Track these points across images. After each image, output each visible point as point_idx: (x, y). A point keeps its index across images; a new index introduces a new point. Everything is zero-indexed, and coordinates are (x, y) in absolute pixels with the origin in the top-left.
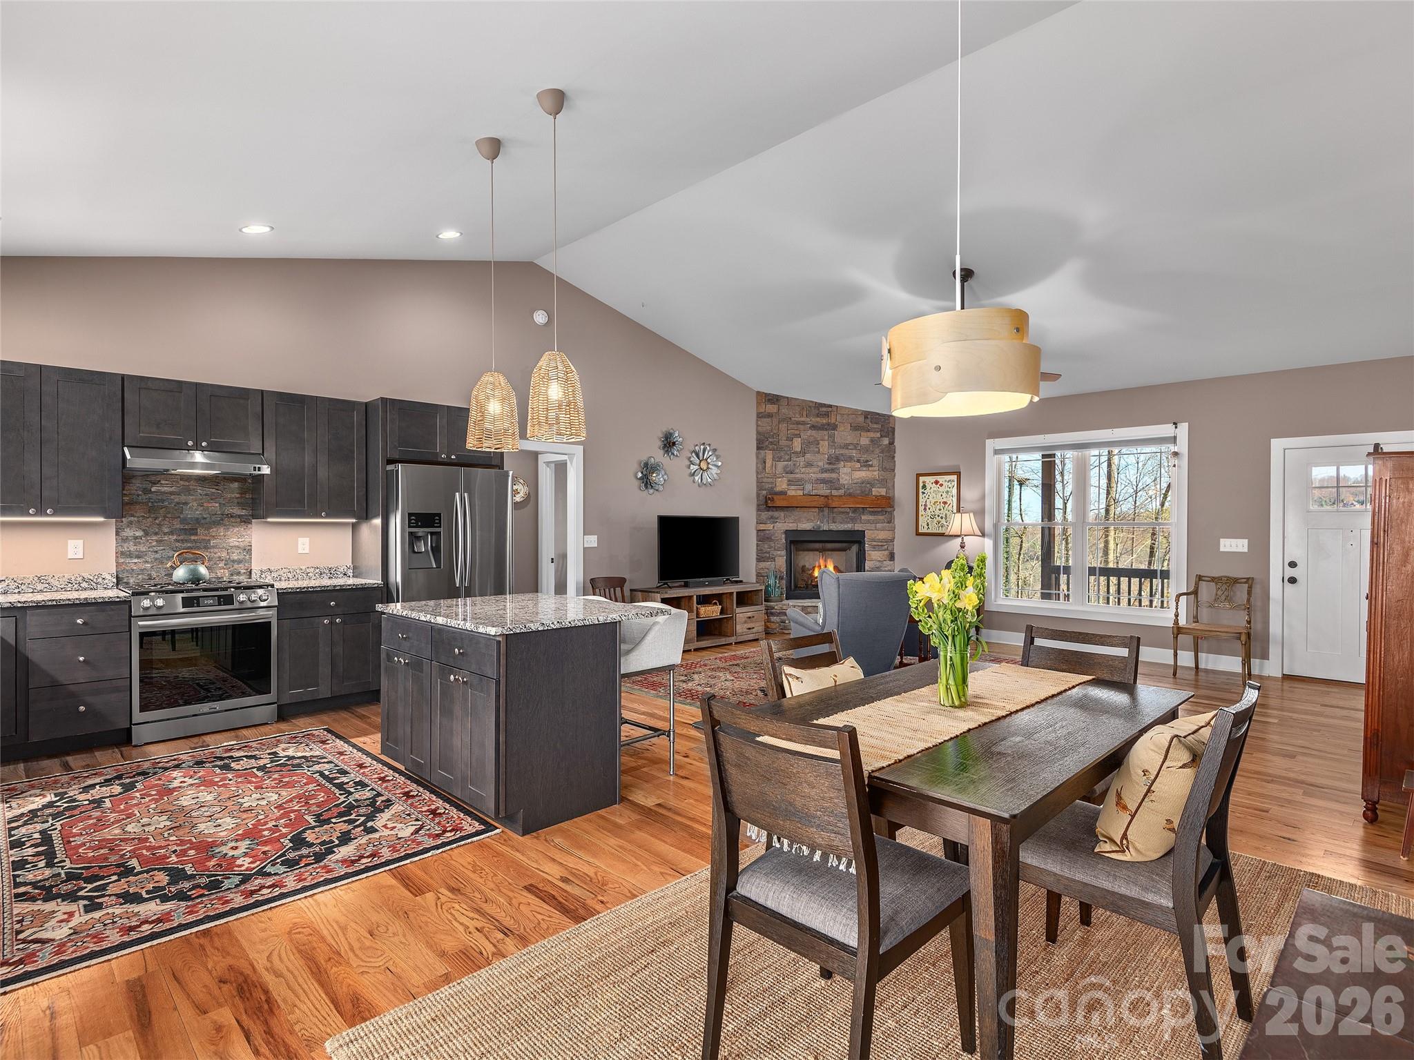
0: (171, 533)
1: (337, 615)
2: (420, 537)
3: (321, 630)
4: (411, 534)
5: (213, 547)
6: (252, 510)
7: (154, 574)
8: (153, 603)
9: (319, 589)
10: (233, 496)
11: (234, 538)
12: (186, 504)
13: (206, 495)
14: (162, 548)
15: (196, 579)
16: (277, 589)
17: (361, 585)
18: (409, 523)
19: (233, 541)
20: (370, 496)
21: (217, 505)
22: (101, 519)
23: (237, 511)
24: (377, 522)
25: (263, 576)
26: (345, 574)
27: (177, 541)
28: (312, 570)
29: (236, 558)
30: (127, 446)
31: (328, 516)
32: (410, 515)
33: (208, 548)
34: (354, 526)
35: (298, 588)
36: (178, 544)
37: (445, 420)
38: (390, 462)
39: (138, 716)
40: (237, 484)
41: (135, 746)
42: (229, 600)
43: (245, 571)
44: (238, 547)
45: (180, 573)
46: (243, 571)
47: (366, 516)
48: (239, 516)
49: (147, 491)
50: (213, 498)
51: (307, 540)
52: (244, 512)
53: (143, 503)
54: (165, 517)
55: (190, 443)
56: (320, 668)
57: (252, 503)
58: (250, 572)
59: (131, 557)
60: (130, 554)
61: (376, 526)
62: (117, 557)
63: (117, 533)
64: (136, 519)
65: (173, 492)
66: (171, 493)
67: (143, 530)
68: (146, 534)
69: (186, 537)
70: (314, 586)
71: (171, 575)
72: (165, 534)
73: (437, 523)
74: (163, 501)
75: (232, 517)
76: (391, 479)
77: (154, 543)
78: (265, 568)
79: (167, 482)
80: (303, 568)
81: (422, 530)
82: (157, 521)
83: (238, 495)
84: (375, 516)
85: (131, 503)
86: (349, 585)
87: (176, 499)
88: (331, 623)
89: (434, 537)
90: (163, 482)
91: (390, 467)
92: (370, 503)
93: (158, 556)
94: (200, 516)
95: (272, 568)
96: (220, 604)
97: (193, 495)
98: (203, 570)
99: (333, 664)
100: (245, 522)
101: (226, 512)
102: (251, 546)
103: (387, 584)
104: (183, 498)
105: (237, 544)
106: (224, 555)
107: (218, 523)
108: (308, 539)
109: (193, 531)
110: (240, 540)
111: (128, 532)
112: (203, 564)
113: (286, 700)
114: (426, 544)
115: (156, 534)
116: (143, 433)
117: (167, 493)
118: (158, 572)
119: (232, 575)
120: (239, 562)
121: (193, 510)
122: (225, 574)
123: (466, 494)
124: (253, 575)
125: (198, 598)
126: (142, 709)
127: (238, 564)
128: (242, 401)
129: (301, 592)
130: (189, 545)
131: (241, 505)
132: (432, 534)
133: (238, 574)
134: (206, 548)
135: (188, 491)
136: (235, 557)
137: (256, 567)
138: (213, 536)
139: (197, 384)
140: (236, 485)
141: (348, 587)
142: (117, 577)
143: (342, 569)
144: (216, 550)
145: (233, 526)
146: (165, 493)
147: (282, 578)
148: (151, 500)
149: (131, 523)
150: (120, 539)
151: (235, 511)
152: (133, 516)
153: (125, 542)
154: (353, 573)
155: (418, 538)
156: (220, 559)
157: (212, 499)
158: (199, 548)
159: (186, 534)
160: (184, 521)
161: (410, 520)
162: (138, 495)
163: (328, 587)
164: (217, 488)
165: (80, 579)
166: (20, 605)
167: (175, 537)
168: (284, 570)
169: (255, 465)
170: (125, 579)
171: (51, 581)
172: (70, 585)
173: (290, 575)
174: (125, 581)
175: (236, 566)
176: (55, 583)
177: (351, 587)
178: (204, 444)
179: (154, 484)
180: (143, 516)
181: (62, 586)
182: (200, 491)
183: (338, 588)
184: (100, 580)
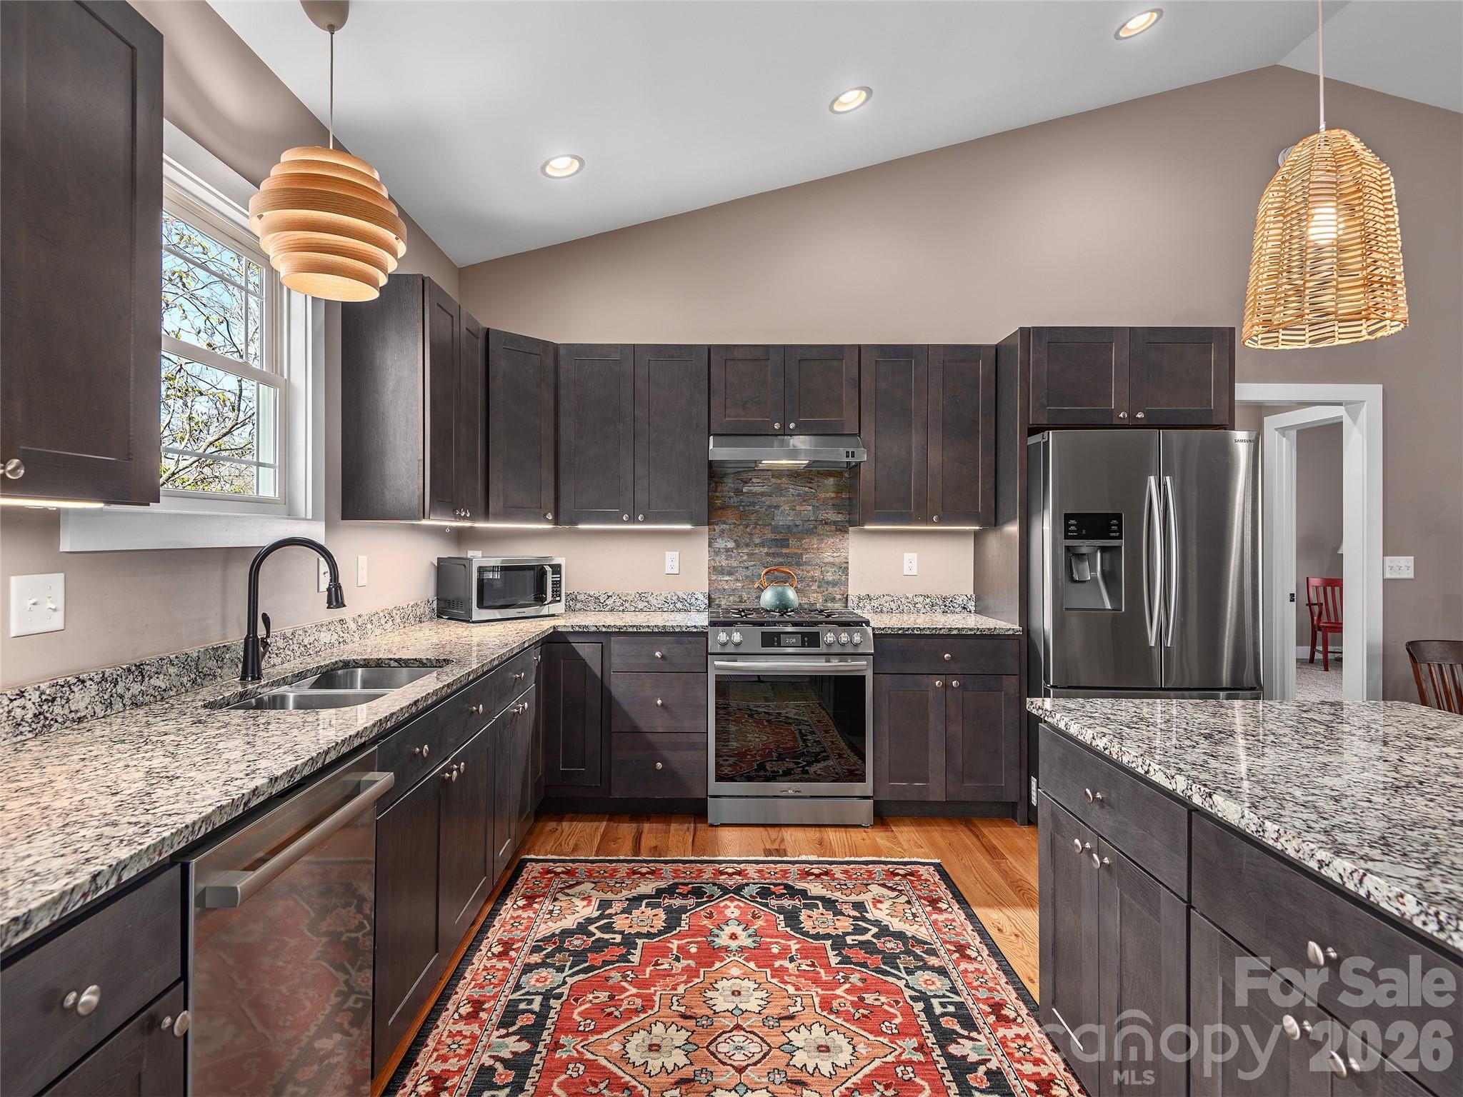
0: (762, 545)
1: (954, 675)
2: (1084, 554)
3: (931, 695)
4: (1068, 548)
5: (806, 564)
6: (850, 514)
7: (745, 596)
8: (730, 637)
9: (928, 632)
10: (828, 495)
11: (827, 551)
12: (777, 507)
13: (799, 495)
14: (753, 563)
15: (783, 607)
16: (873, 629)
17: (989, 629)
18: (1066, 530)
19: (828, 556)
20: (1002, 488)
21: (810, 508)
22: (688, 527)
23: (832, 516)
24: (1013, 529)
25: (861, 605)
26: (964, 608)
27: (768, 554)
28: (921, 599)
29: (830, 579)
30: (714, 435)
31: (940, 522)
32: (1068, 517)
33: (801, 565)
34: (977, 535)
35: (900, 629)
36: (769, 559)
37: (1126, 353)
38: (1033, 431)
39: (714, 787)
40: (832, 479)
41: (712, 826)
42: (812, 640)
43: (840, 597)
44: (833, 564)
45: (768, 597)
46: (838, 597)
47: (993, 520)
48: (835, 523)
49: (738, 492)
50: (805, 499)
51: (914, 556)
52: (840, 518)
53: (734, 507)
54: (756, 524)
55: (777, 426)
56: (930, 754)
57: (849, 505)
58: (847, 598)
59: (723, 574)
60: (723, 569)
61: (1010, 536)
62: (710, 573)
63: (710, 546)
64: (728, 527)
65: (763, 492)
66: (763, 494)
67: (735, 541)
68: (738, 546)
69: (778, 550)
70: (922, 627)
71: (759, 597)
72: (756, 545)
73: (1115, 532)
74: (754, 504)
75: (826, 523)
76: (1033, 460)
77: (745, 557)
78: (863, 594)
79: (758, 480)
80: (910, 596)
81: (1088, 542)
82: (748, 530)
83: (833, 495)
84: (1009, 520)
85: (723, 508)
86: (971, 630)
87: (767, 501)
88: (946, 686)
89: (1107, 555)
90: (754, 480)
91: (1032, 440)
92: (1001, 499)
93: (749, 573)
94: (791, 523)
95: (872, 595)
96: (803, 646)
97: (784, 496)
98: (791, 594)
99: (948, 750)
100: (840, 530)
101: (820, 517)
102: (847, 562)
103: (1028, 631)
104: (775, 500)
105: (831, 560)
106: (817, 574)
107: (811, 532)
108: (916, 554)
109: (784, 543)
110: (835, 555)
111: (721, 543)
112: (792, 585)
113: (884, 796)
114: (1093, 568)
115: (747, 545)
116: (729, 417)
117: (758, 494)
118: (748, 593)
119: (826, 601)
120: (835, 584)
121: (784, 517)
122: (817, 600)
123: (1168, 478)
124: (850, 604)
125: (778, 634)
126: (719, 778)
127: (833, 587)
128: (835, 363)
129: (903, 635)
130: (780, 560)
131: (837, 508)
132: (1103, 549)
133: (833, 600)
134: (798, 564)
135: (779, 490)
136: (829, 577)
137: (853, 591)
138: (806, 550)
139: (784, 346)
140: (831, 481)
141: (969, 633)
142: (710, 598)
143: (961, 599)
144: (809, 568)
145: (827, 535)
146: (755, 494)
147: (885, 609)
148: (743, 504)
149: (723, 531)
150: (715, 552)
151: (829, 516)
152: (725, 523)
153: (717, 556)
154: (976, 606)
155: (1080, 557)
156: (813, 580)
157: (804, 501)
158: (789, 564)
159: (777, 547)
160: (775, 529)
161: (1067, 526)
162: (730, 498)
163: (940, 629)
164: (810, 485)
165: (675, 598)
166: (604, 630)
167: (766, 550)
168: (886, 597)
169: (848, 450)
170: (717, 600)
171: (650, 598)
172: (666, 605)
173: (894, 606)
174: (717, 603)
175: (830, 590)
176: (654, 602)
177: (973, 633)
178: (792, 426)
179: (746, 483)
180: (735, 524)
181: (660, 606)
182: (791, 490)
183: (955, 632)
184: (693, 600)
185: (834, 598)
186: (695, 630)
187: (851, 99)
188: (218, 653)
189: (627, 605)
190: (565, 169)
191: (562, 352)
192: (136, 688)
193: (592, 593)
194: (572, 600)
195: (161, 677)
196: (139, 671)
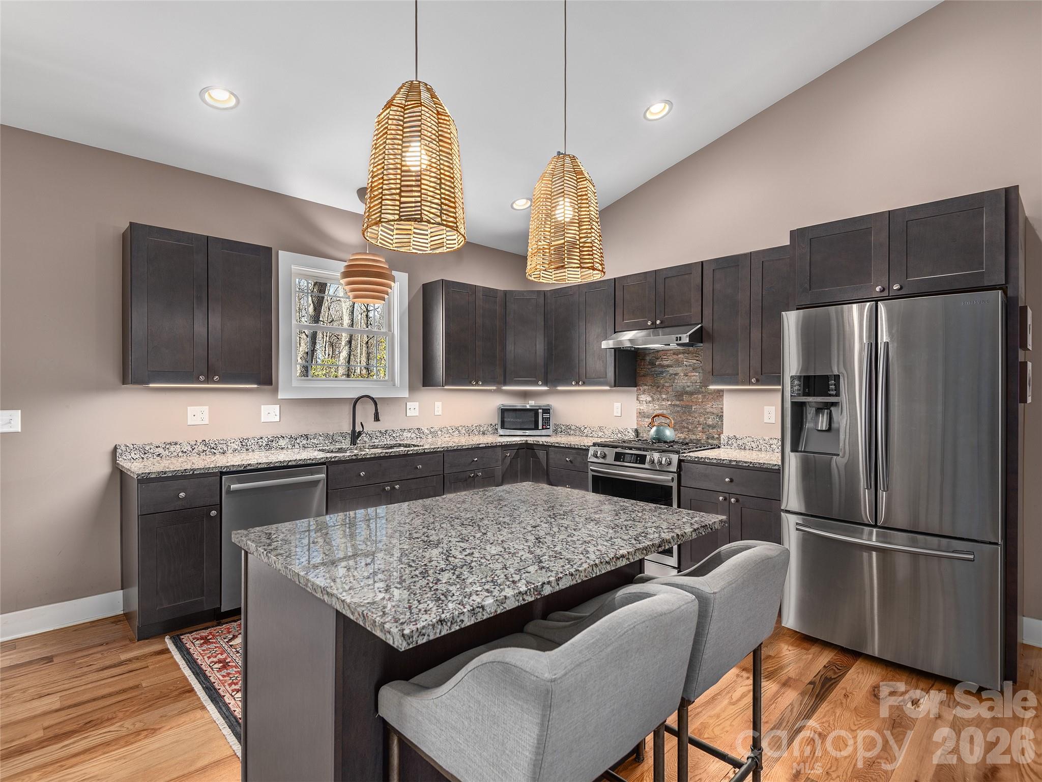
0: (667, 399)
3: (719, 507)
5: (695, 412)
11: (708, 404)
12: (676, 374)
13: (690, 366)
19: (709, 407)
25: (730, 443)
27: (671, 405)
29: (711, 423)
30: (617, 332)
31: (758, 383)
35: (696, 458)
36: (672, 409)
42: (643, 459)
44: (713, 413)
46: (716, 436)
49: (653, 365)
50: (694, 368)
51: (772, 409)
53: (651, 375)
54: (664, 386)
55: (649, 323)
58: (721, 437)
59: (646, 417)
60: (644, 414)
62: (637, 416)
63: (637, 399)
64: (649, 387)
65: (668, 365)
67: (651, 397)
68: (653, 400)
69: (677, 403)
72: (664, 400)
74: (662, 372)
77: (657, 407)
78: (731, 435)
79: (665, 357)
80: (767, 439)
82: (659, 389)
85: (644, 375)
87: (670, 370)
90: (662, 357)
94: (685, 385)
95: (738, 436)
96: (637, 463)
97: (681, 367)
102: (723, 412)
104: (675, 370)
105: (712, 410)
106: (702, 419)
107: (698, 391)
109: (681, 398)
110: (714, 407)
111: (643, 398)
112: (669, 426)
115: (658, 399)
116: (625, 320)
117: (665, 366)
119: (708, 438)
120: (713, 427)
121: (682, 382)
122: (702, 437)
124: (723, 441)
125: (624, 454)
127: (712, 429)
134: (690, 413)
135: (678, 363)
136: (710, 422)
137: (725, 433)
138: (696, 404)
142: (637, 432)
144: (696, 415)
146: (663, 366)
147: (747, 447)
148: (656, 373)
149: (647, 390)
150: (640, 403)
152: (647, 385)
153: (642, 406)
156: (700, 423)
157: (693, 370)
159: (677, 401)
160: (675, 389)
162: (648, 369)
163: (724, 460)
164: (697, 358)
165: (617, 431)
166: (545, 444)
167: (669, 403)
168: (748, 438)
169: (677, 336)
170: (642, 434)
171: (605, 430)
172: (613, 435)
173: (754, 445)
174: (641, 435)
175: (711, 431)
176: (606, 432)
177: (747, 465)
178: (658, 322)
179: (658, 359)
180: (651, 385)
181: (609, 435)
182: (685, 363)
183: (734, 463)
184: (626, 433)
185: (713, 437)
186: (584, 448)
187: (657, 110)
188: (342, 435)
189: (594, 433)
190: (523, 205)
191: (549, 294)
192: (304, 442)
193: (578, 426)
194: (569, 429)
195: (316, 440)
196: (307, 437)
